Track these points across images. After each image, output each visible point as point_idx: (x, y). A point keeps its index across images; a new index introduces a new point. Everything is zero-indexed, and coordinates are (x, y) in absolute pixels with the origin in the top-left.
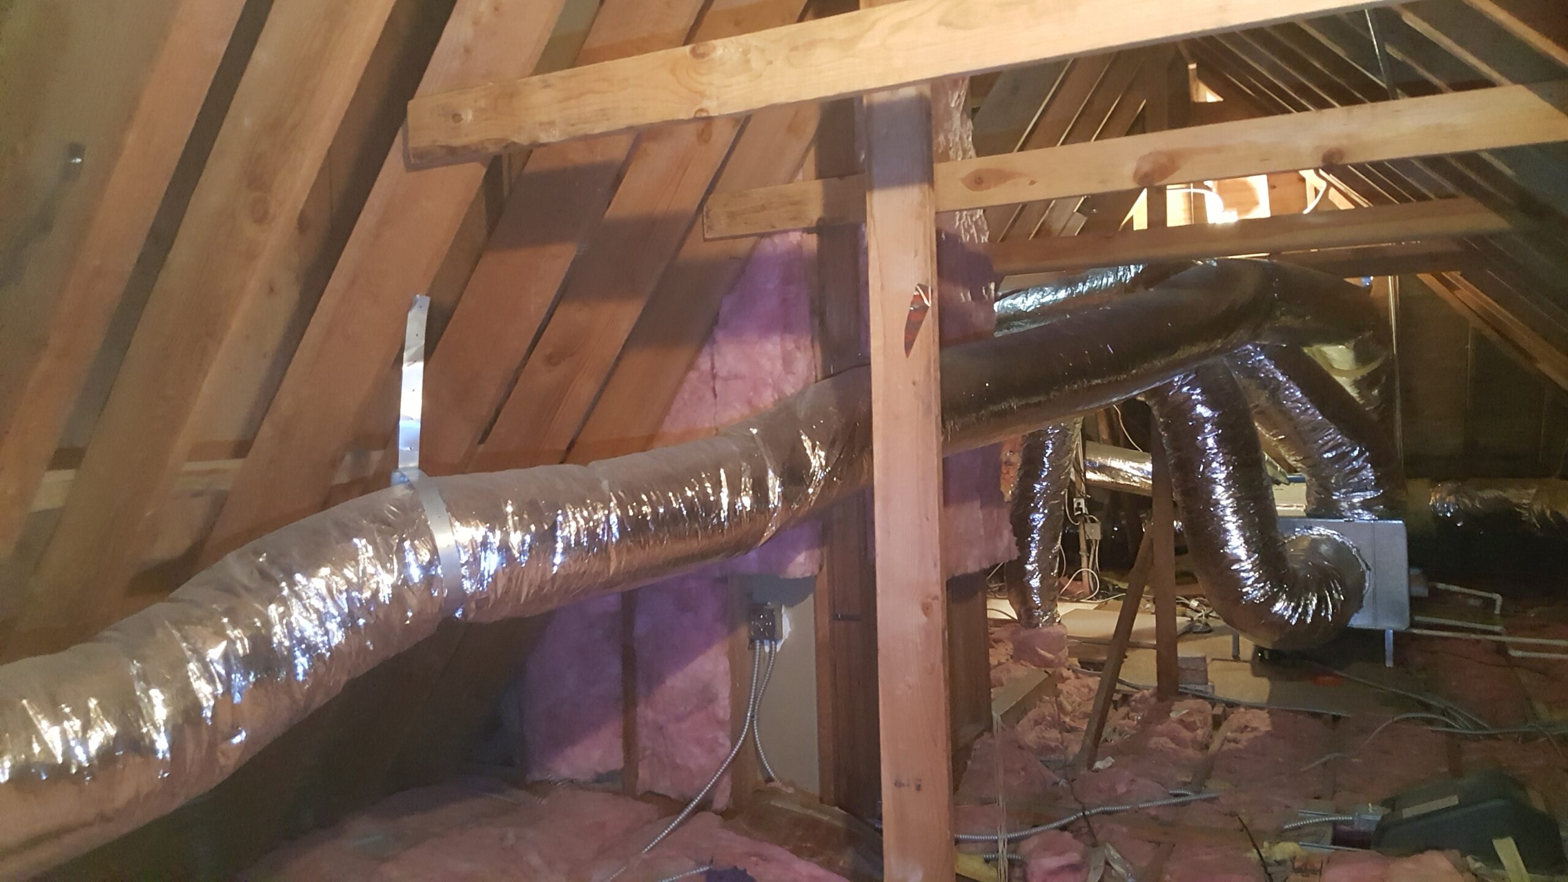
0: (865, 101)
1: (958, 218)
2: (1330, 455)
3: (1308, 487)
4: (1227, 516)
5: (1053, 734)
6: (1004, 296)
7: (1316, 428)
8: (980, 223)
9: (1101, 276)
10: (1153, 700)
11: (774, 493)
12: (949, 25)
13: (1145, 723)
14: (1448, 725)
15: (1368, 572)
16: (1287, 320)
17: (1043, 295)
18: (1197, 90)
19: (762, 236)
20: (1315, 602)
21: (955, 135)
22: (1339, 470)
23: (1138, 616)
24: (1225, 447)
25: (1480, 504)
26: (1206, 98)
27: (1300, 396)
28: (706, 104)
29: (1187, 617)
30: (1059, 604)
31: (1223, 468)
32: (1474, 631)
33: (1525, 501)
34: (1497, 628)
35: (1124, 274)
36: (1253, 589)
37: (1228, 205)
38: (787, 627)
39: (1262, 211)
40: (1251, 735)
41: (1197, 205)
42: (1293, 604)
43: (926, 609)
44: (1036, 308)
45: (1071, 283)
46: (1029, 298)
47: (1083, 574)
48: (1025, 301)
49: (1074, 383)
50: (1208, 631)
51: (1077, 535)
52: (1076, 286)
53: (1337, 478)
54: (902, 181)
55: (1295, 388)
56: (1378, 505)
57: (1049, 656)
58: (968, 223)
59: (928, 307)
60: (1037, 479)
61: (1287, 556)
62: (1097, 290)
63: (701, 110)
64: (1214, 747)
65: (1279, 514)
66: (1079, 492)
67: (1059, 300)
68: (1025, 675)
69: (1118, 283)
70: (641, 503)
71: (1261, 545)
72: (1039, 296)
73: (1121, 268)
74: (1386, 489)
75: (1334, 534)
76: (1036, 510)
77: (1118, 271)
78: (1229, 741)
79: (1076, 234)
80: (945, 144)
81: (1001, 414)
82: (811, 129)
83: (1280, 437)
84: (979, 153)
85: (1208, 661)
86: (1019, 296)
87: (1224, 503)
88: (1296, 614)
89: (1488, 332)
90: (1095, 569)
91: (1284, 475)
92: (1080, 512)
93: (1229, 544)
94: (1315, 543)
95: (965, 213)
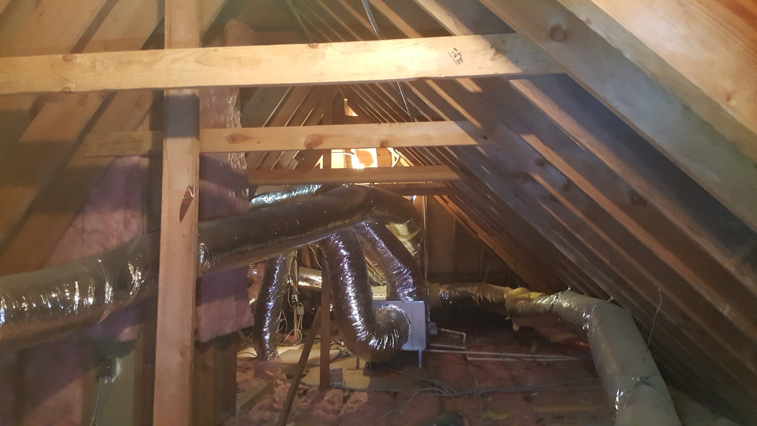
0: (165, 94)
1: (229, 156)
2: (395, 272)
3: (387, 287)
4: (351, 301)
5: (268, 414)
6: (258, 196)
7: (391, 260)
8: (242, 160)
9: (302, 189)
10: (318, 392)
11: (108, 295)
12: (200, 63)
13: (312, 403)
14: (440, 393)
15: (410, 324)
16: (378, 213)
17: (276, 196)
18: (348, 110)
19: (117, 157)
20: (387, 339)
21: (230, 117)
22: (399, 279)
23: (312, 350)
24: (352, 269)
25: (458, 294)
26: (352, 114)
27: (384, 246)
28: (69, 85)
29: (339, 350)
30: (278, 348)
31: (350, 279)
32: (454, 349)
33: (474, 292)
34: (464, 348)
35: (313, 188)
36: (362, 335)
37: (362, 161)
38: (119, 368)
39: (375, 165)
40: (359, 405)
41: (348, 159)
42: (377, 341)
43: (182, 354)
44: (272, 202)
45: (289, 191)
46: (270, 197)
47: (295, 332)
48: (268, 199)
49: (280, 238)
50: (348, 356)
51: (293, 313)
52: (292, 193)
53: (398, 282)
54: (183, 135)
55: (382, 242)
56: (414, 294)
57: (272, 374)
58: (236, 159)
59: (192, 198)
60: (271, 285)
61: (376, 318)
62: (301, 195)
63: (66, 88)
64: (342, 412)
65: (374, 299)
66: (295, 291)
67: (283, 199)
68: (258, 384)
69: (310, 193)
70: (21, 301)
71: (365, 313)
72: (274, 197)
73: (311, 186)
74: (417, 287)
75: (397, 308)
76: (270, 301)
77: (310, 187)
78: (350, 408)
79: (294, 169)
80: (224, 120)
81: (242, 253)
82: (148, 105)
83: (376, 264)
84: (243, 127)
85: (344, 370)
86: (265, 196)
87: (350, 294)
88: (379, 345)
89: (460, 221)
90: (300, 329)
91: (382, 282)
92: (294, 301)
93: (352, 313)
94: (389, 312)
95: (233, 154)
